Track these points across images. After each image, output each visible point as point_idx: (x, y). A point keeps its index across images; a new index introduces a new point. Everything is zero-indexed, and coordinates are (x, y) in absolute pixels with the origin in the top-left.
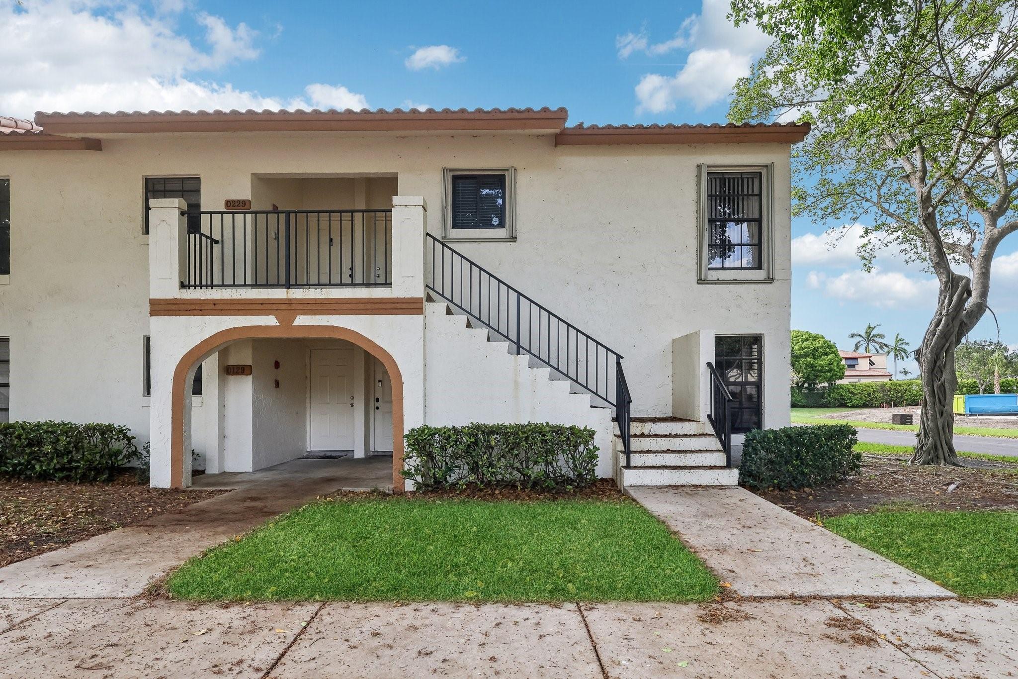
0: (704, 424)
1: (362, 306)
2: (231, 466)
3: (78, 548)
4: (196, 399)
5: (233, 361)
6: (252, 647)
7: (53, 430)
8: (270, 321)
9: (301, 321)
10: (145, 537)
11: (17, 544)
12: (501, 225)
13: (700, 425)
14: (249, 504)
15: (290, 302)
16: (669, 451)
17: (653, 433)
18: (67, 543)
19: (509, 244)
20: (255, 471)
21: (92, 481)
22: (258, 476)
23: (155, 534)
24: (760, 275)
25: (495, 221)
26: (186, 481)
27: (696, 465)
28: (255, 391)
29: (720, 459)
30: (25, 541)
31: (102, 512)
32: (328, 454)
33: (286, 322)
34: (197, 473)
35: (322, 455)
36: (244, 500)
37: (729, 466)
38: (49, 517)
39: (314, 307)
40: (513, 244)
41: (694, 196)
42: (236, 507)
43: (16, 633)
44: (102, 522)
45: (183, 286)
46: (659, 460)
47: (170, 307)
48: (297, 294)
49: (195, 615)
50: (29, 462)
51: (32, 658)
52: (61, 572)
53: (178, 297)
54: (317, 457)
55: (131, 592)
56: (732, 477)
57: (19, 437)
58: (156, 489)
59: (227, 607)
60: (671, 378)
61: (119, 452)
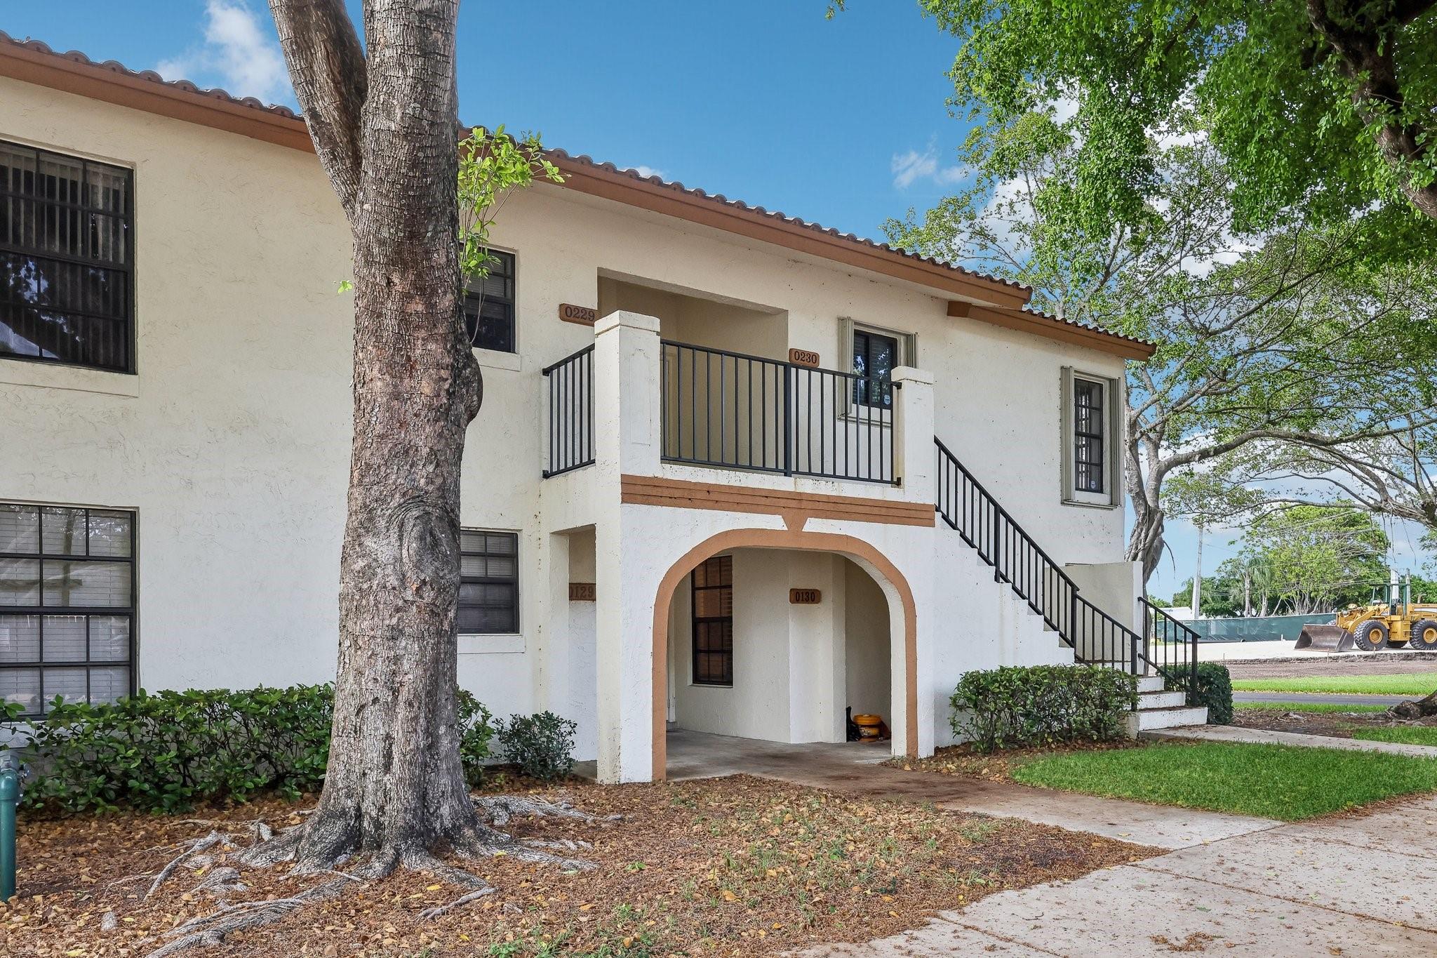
8: (775, 522)
9: (814, 525)
15: (798, 497)
24: (1105, 499)
33: (795, 524)
39: (828, 506)
41: (1058, 402)
45: (665, 458)
47: (649, 491)
53: (660, 475)
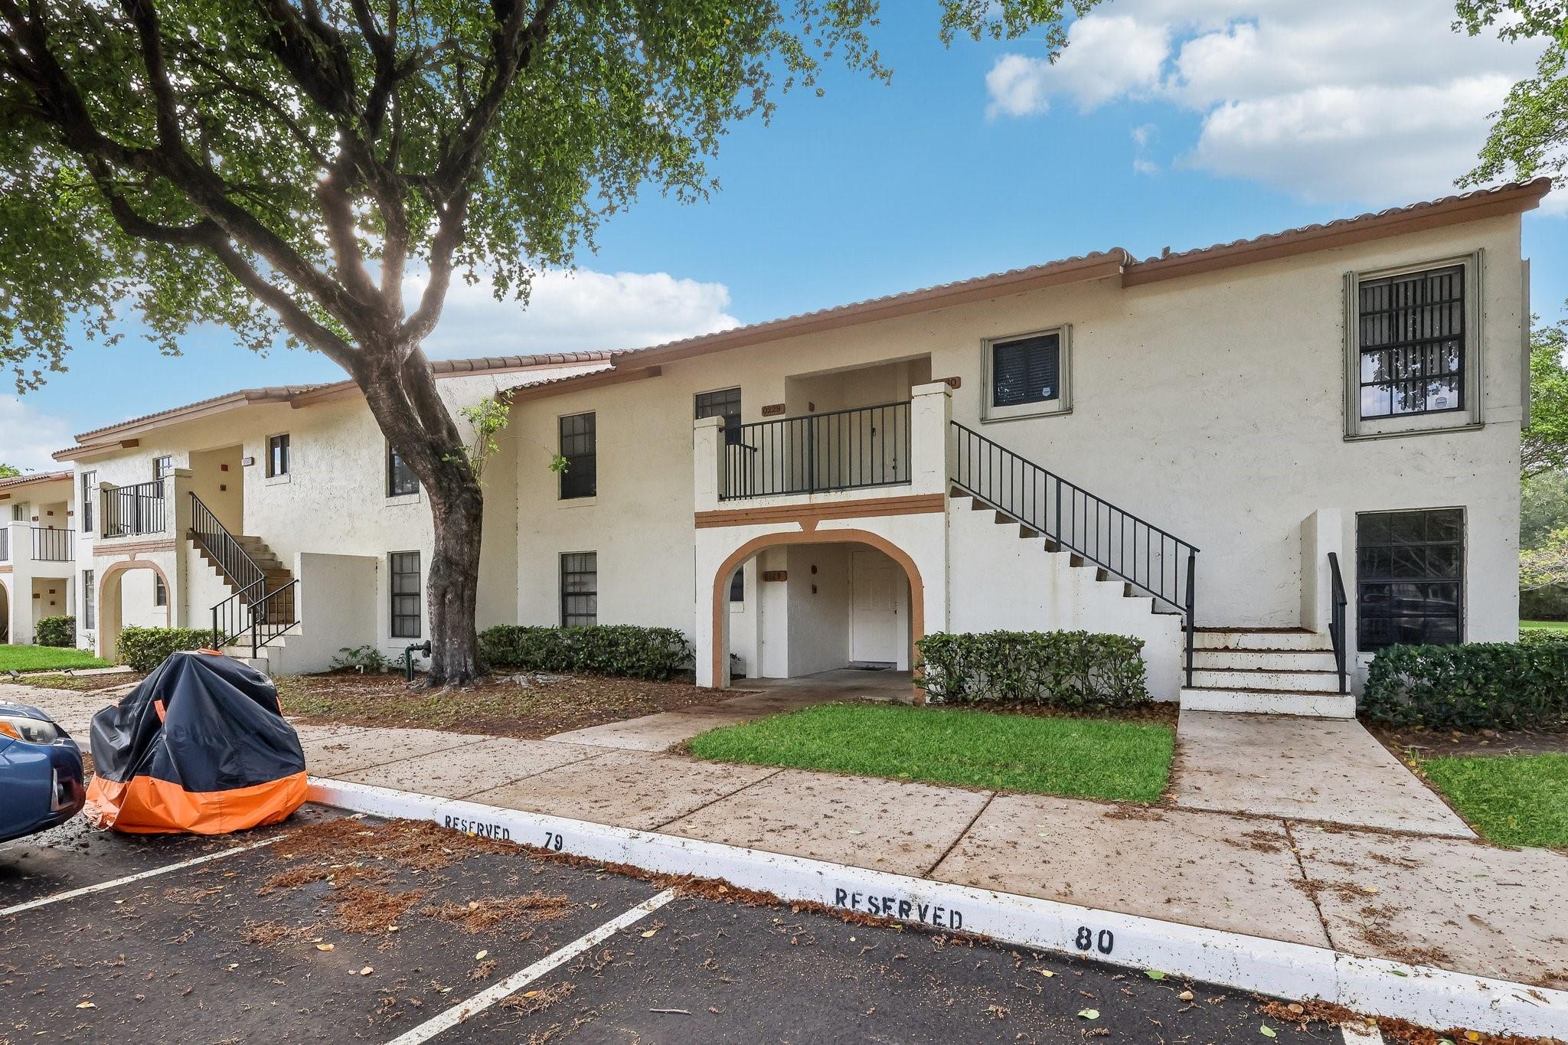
0: (1323, 636)
1: (880, 507)
2: (769, 672)
3: (632, 722)
4: (734, 606)
5: (771, 567)
6: (721, 785)
7: (626, 632)
8: (795, 527)
9: (823, 525)
10: (679, 719)
11: (595, 716)
12: (1054, 395)
13: (1316, 638)
14: (769, 703)
15: (812, 507)
16: (1260, 670)
17: (1241, 646)
18: (626, 718)
19: (1063, 417)
20: (790, 678)
21: (654, 679)
22: (792, 682)
23: (687, 717)
24: (1462, 418)
25: (1046, 391)
26: (725, 682)
27: (1296, 689)
28: (790, 597)
29: (1331, 683)
30: (600, 715)
31: (654, 701)
32: (871, 666)
33: (809, 527)
34: (736, 677)
35: (864, 666)
36: (768, 700)
37: (1342, 692)
38: (617, 700)
39: (834, 510)
40: (1068, 417)
41: (1340, 318)
42: (757, 705)
43: (588, 762)
44: (651, 707)
45: (721, 498)
46: (1238, 680)
47: (709, 519)
48: (820, 498)
49: (694, 765)
50: (609, 659)
51: (594, 773)
52: (619, 734)
53: (715, 509)
54: (858, 668)
55: (657, 750)
56: (1347, 706)
57: (602, 638)
58: (700, 688)
59: (716, 763)
60: (1298, 575)
61: (675, 654)
